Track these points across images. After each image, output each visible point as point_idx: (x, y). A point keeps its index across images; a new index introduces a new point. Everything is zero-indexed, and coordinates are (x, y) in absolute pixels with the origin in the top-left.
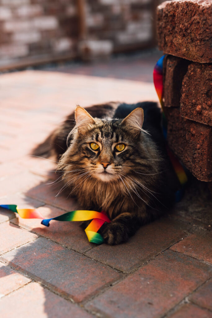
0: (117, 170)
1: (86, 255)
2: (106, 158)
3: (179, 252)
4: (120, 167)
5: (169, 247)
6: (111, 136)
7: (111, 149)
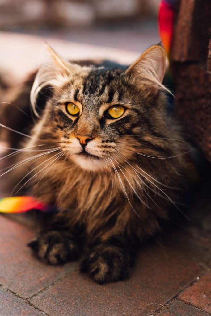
0: (107, 149)
1: (32, 303)
2: (85, 128)
3: (195, 306)
4: (113, 144)
5: (178, 294)
6: (99, 92)
7: (98, 113)
